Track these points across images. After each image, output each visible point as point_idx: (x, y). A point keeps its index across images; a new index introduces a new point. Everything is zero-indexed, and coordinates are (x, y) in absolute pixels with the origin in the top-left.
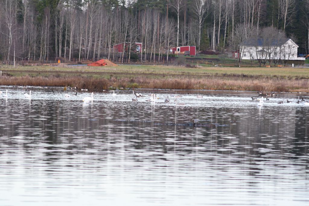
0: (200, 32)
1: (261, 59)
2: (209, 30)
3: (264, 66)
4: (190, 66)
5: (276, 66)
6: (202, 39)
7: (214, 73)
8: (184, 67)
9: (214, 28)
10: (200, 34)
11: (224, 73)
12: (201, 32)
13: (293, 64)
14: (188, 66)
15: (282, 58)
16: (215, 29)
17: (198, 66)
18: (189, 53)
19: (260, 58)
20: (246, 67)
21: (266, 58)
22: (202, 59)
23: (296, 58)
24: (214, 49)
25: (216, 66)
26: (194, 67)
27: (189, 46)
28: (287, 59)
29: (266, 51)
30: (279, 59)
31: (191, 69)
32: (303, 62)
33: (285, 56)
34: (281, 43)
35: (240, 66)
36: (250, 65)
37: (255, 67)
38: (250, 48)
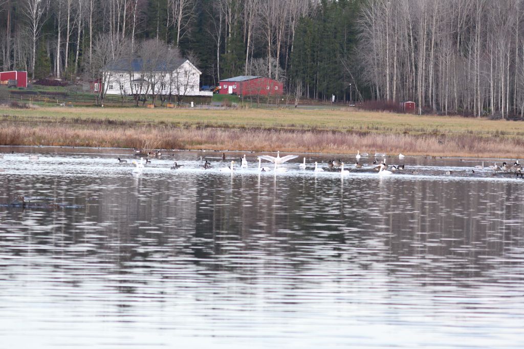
0: (34, 48)
1: (138, 93)
2: (51, 44)
3: (144, 106)
4: (18, 106)
5: (164, 106)
6: (38, 60)
7: (58, 117)
8: (7, 106)
9: (59, 40)
10: (34, 51)
11: (76, 117)
12: (37, 48)
13: (192, 103)
14: (15, 105)
15: (174, 92)
16: (61, 42)
17: (31, 106)
18: (16, 83)
19: (137, 91)
20: (114, 107)
21: (147, 92)
22: (38, 93)
23: (196, 92)
24: (58, 77)
25: (63, 106)
26: (24, 107)
27: (16, 72)
28: (182, 93)
29: (147, 80)
30: (168, 93)
31: (19, 110)
32: (209, 99)
33: (178, 89)
34: (172, 67)
35: (103, 106)
36: (120, 104)
37: (128, 107)
38: (120, 75)
